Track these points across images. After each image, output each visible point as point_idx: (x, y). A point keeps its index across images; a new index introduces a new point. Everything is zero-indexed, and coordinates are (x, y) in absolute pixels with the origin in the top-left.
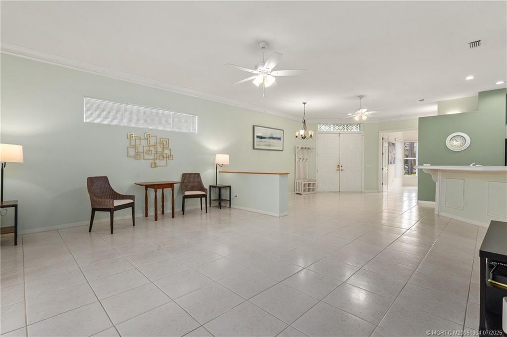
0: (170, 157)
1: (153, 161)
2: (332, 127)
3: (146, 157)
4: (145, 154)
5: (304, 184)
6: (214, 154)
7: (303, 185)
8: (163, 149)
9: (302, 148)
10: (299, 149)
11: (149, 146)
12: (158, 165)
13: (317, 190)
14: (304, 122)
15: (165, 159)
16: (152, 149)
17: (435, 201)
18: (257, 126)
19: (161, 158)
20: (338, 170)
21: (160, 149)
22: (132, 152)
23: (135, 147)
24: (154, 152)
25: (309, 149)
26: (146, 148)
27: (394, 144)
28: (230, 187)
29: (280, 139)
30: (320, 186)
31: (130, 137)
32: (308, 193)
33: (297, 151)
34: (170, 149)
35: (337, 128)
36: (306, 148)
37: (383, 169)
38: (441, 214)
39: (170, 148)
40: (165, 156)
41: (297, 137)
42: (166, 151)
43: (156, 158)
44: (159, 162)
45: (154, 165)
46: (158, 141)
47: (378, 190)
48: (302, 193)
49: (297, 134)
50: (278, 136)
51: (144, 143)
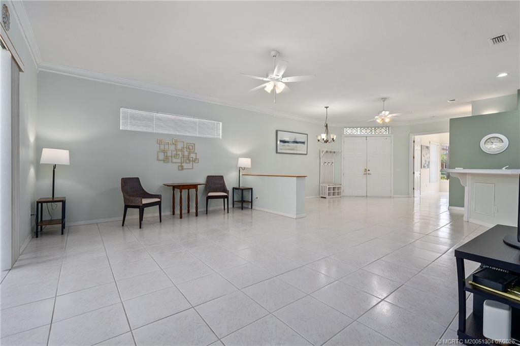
0: (195, 160)
1: (180, 164)
2: (359, 131)
3: (174, 160)
4: (173, 158)
5: (329, 188)
6: (237, 157)
7: (327, 189)
8: (189, 153)
9: (327, 152)
10: (324, 152)
11: (176, 150)
12: (184, 168)
13: (343, 194)
14: (327, 126)
15: (191, 162)
16: (180, 153)
17: (464, 207)
18: (279, 131)
19: (188, 161)
20: (365, 174)
21: (186, 153)
22: (161, 156)
23: (164, 151)
24: (181, 156)
25: (334, 152)
26: (174, 153)
27: (427, 147)
28: (252, 189)
29: (303, 143)
30: (346, 190)
31: (160, 143)
32: (332, 196)
33: (322, 154)
34: (196, 153)
35: (364, 131)
36: (331, 152)
37: (414, 173)
38: (470, 220)
39: (196, 152)
40: (191, 159)
41: (319, 141)
42: (193, 155)
43: (183, 161)
44: (185, 165)
45: (181, 168)
46: (185, 146)
47: (408, 194)
48: (327, 197)
49: (319, 138)
50: (303, 141)
51: (172, 147)
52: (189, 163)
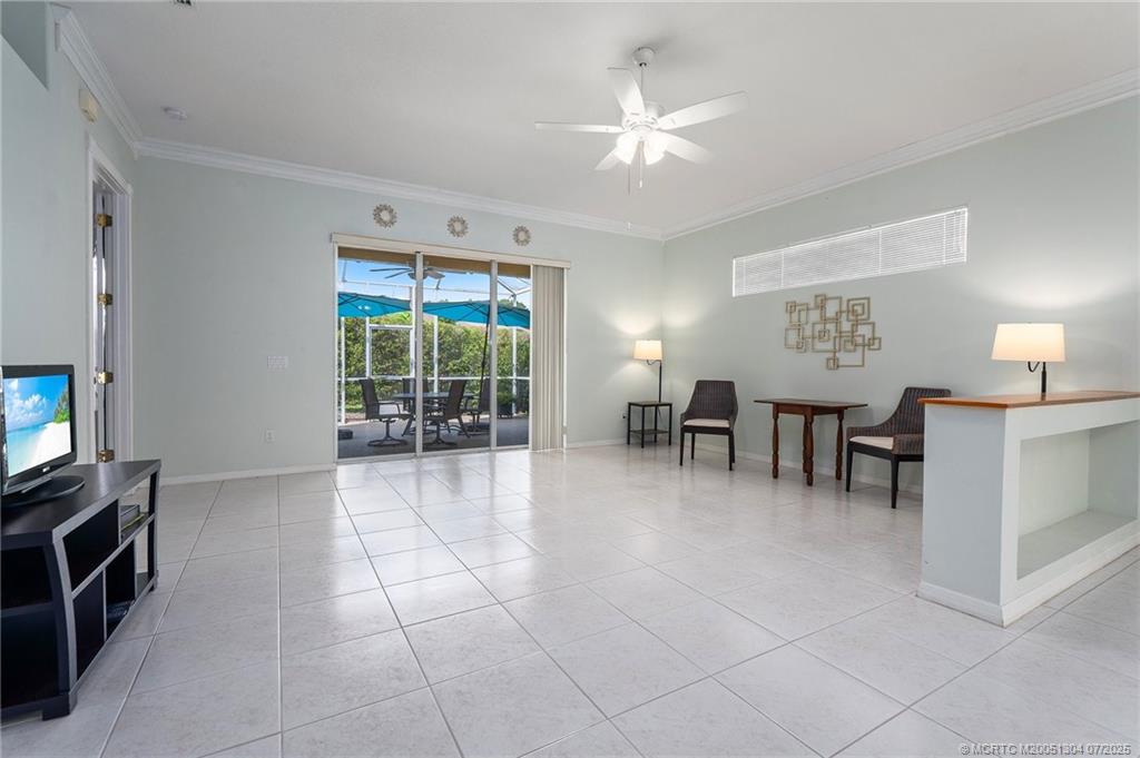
0: (872, 343)
1: (831, 355)
3: (819, 346)
4: (816, 340)
8: (856, 324)
11: (825, 320)
12: (841, 363)
15: (860, 349)
16: (831, 327)
19: (850, 346)
21: (846, 326)
22: (793, 337)
23: (799, 327)
24: (833, 334)
26: (819, 327)
31: (792, 307)
34: (873, 324)
39: (871, 320)
40: (860, 340)
42: (864, 330)
43: (837, 340)
44: (844, 358)
45: (834, 364)
46: (844, 308)
51: (815, 315)
52: (855, 350)
